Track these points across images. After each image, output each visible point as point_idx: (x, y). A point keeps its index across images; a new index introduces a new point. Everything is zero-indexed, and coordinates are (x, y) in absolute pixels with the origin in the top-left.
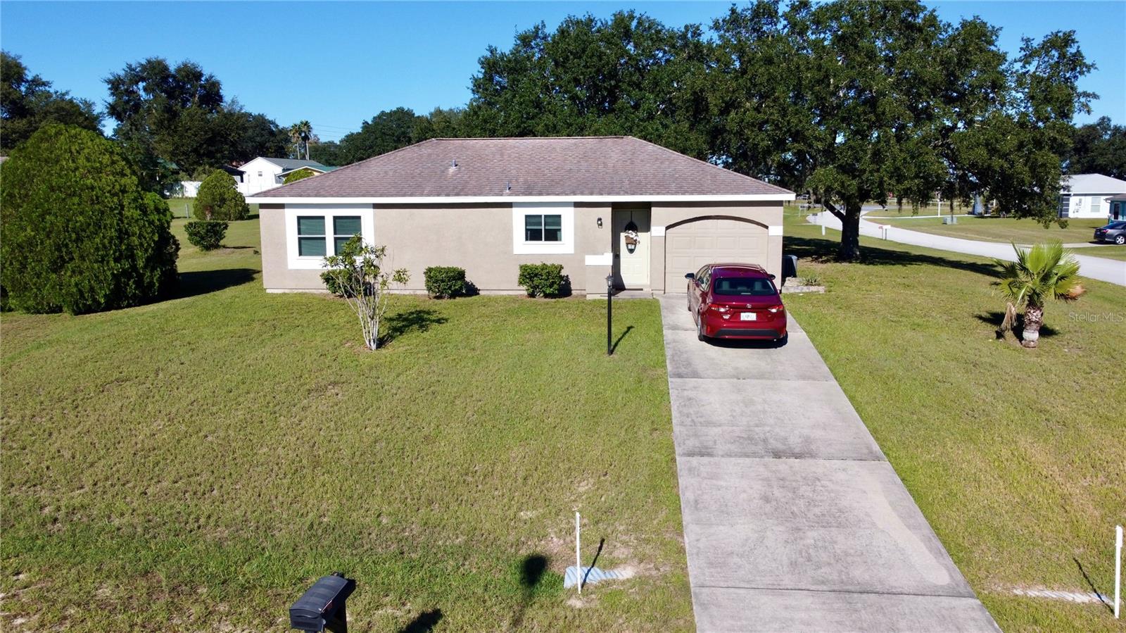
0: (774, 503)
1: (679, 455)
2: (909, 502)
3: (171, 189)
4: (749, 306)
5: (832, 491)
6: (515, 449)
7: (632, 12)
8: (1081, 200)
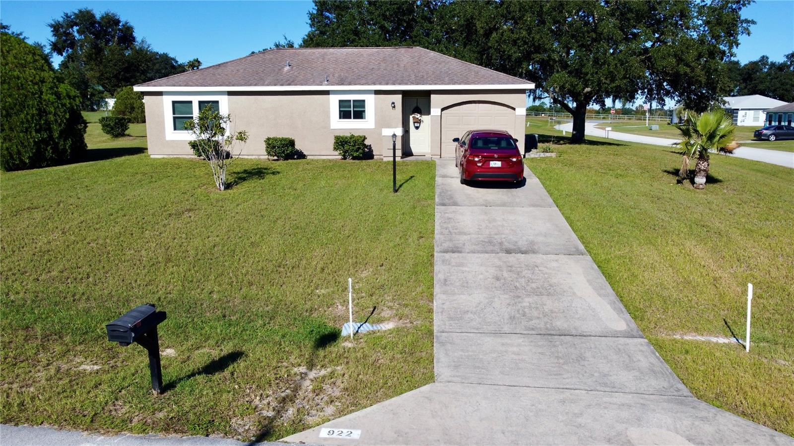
0: (503, 281)
1: (437, 252)
2: (602, 280)
3: (98, 104)
4: (496, 156)
5: (546, 273)
6: (317, 251)
8: (746, 113)
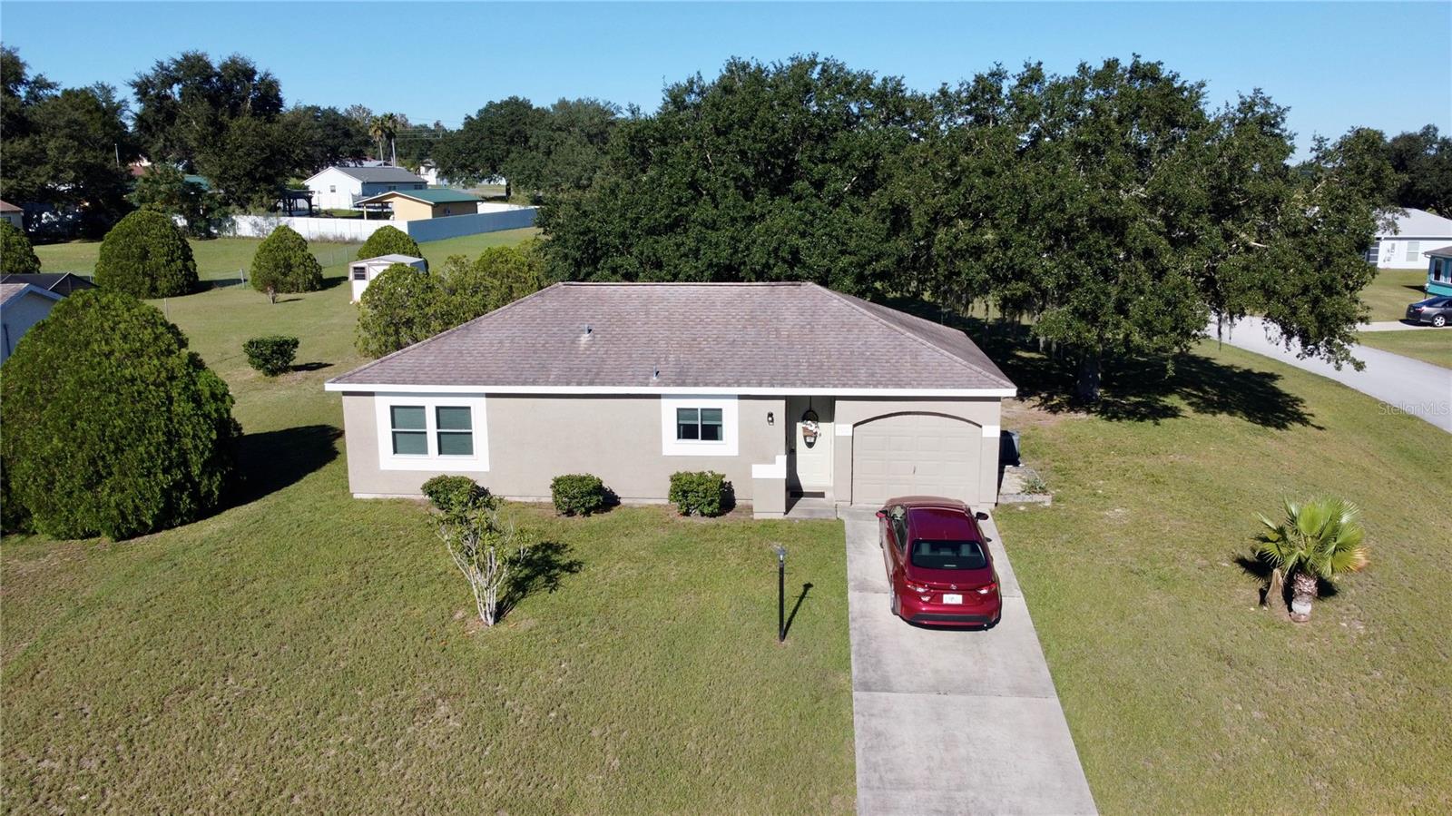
3: (219, 226)
4: (953, 587)
7: (815, 56)
8: (1393, 245)
